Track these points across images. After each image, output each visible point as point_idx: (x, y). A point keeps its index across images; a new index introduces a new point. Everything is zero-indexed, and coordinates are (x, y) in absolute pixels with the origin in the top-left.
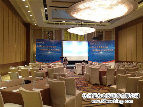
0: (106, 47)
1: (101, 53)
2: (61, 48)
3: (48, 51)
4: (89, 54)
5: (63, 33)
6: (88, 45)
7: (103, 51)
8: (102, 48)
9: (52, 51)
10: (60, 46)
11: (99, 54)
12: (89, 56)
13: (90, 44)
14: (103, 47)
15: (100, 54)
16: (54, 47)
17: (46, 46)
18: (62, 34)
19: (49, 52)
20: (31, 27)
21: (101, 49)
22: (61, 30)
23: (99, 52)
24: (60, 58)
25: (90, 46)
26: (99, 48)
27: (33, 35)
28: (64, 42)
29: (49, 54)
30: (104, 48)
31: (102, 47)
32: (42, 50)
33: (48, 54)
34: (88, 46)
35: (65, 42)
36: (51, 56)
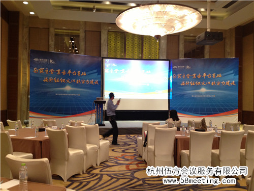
0: (216, 75)
1: (203, 90)
2: (100, 76)
3: (64, 85)
4: (171, 93)
5: (104, 37)
6: (169, 69)
7: (210, 87)
8: (207, 79)
9: (74, 85)
10: (96, 71)
11: (198, 94)
12: (171, 98)
13: (175, 67)
14: (209, 76)
15: (201, 94)
16: (81, 73)
17: (59, 70)
18: (102, 41)
19: (68, 88)
20: (21, 23)
21: (202, 79)
22: (100, 32)
23: (199, 87)
24: (96, 102)
25: (175, 72)
26: (197, 79)
27: (27, 42)
28: (108, 60)
29: (66, 92)
30: (211, 79)
31: (205, 74)
32: (46, 80)
33: (63, 92)
34: (169, 72)
35: (109, 63)
36: (74, 97)
